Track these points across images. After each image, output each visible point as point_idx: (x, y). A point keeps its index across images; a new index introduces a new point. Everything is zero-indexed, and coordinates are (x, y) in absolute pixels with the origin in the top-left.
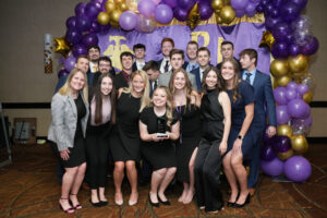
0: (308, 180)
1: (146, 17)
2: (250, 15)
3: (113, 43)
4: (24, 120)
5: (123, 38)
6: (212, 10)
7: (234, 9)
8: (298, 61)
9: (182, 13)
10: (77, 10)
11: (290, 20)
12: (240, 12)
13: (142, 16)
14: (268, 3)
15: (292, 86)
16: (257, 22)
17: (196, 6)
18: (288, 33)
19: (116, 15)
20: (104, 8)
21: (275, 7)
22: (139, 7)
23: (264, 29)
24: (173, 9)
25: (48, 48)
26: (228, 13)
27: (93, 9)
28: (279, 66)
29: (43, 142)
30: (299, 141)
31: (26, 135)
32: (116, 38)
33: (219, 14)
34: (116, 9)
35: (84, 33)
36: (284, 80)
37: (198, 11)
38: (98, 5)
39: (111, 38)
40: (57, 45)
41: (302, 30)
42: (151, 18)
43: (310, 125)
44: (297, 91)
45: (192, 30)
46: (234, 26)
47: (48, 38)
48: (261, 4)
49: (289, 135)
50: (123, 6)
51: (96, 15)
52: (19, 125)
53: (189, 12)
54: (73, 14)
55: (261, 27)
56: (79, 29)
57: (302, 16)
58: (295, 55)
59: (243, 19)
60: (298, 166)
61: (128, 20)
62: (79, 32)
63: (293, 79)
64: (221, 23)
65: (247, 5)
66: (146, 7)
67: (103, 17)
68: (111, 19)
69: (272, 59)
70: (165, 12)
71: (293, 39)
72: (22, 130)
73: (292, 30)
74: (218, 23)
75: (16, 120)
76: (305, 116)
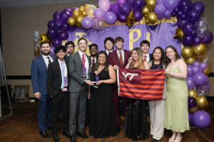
0: (209, 127)
1: (99, 20)
2: (168, 18)
4: (21, 87)
5: (84, 34)
6: (142, 15)
7: (157, 14)
8: (200, 48)
9: (123, 17)
10: (55, 16)
11: (194, 21)
12: (161, 16)
13: (96, 19)
14: (179, 10)
15: (196, 64)
16: (172, 22)
17: (131, 13)
18: (193, 30)
19: (80, 19)
20: (71, 15)
21: (183, 13)
22: (94, 14)
23: (177, 27)
24: (117, 15)
25: (36, 40)
26: (153, 17)
27: (65, 15)
28: (187, 51)
29: (33, 101)
30: (202, 101)
31: (23, 96)
32: (80, 34)
33: (147, 18)
34: (80, 15)
35: (59, 31)
36: (191, 60)
37: (133, 16)
38: (68, 13)
39: (77, 34)
40: (42, 39)
41: (202, 28)
42: (102, 21)
43: (209, 90)
44: (199, 67)
45: (130, 28)
46: (157, 25)
47: (37, 34)
48: (175, 11)
49: (195, 97)
50: (84, 13)
51: (67, 19)
52: (18, 90)
53: (127, 16)
54: (52, 19)
55: (175, 25)
56: (56, 28)
57: (202, 18)
58: (198, 44)
59: (163, 21)
60: (201, 118)
61: (87, 22)
62: (56, 31)
63: (197, 60)
64: (149, 23)
65: (165, 11)
66: (99, 13)
67: (71, 21)
68: (76, 22)
69: (182, 47)
70: (111, 17)
71: (196, 33)
72: (20, 94)
73: (195, 28)
74: (147, 23)
75: (16, 87)
76: (205, 83)
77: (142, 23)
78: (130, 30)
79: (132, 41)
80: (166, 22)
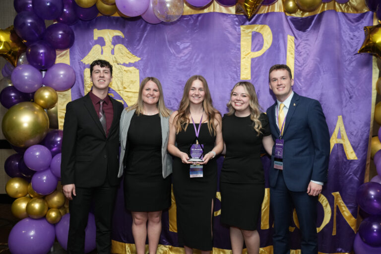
3: (101, 41)
5: (118, 33)
16: (350, 11)
35: (48, 23)
39: (97, 33)
46: (312, 17)
62: (40, 19)
74: (288, 11)
77: (277, 10)
78: (242, 28)
79: (247, 55)
80: (335, 10)
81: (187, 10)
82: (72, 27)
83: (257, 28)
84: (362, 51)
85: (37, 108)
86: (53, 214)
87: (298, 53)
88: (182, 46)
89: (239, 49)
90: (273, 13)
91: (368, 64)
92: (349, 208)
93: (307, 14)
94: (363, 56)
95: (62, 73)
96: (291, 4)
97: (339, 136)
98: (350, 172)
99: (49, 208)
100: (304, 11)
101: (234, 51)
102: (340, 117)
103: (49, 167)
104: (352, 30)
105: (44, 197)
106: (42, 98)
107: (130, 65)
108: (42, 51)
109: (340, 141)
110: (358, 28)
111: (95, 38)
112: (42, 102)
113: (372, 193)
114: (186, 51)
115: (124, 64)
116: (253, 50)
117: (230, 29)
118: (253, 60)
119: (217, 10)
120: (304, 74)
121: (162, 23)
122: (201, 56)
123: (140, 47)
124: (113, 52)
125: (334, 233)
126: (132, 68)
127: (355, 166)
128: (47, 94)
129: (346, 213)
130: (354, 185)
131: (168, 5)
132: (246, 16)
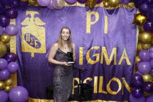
3: (29, 16)
5: (36, 13)
35: (7, 7)
46: (114, 9)
77: (101, 6)
78: (87, 12)
79: (89, 23)
80: (123, 7)
81: (66, 4)
82: (17, 9)
83: (93, 13)
84: (133, 23)
85: (2, 43)
86: (8, 88)
87: (109, 23)
88: (63, 19)
89: (86, 21)
90: (99, 7)
91: (135, 28)
92: (128, 84)
93: (112, 8)
94: (133, 25)
95: (12, 28)
96: (106, 4)
97: (124, 56)
98: (128, 70)
99: (6, 85)
100: (112, 7)
101: (84, 22)
102: (125, 48)
103: (6, 68)
104: (129, 15)
105: (4, 81)
106: (4, 39)
107: (41, 26)
108: (4, 19)
109: (125, 58)
110: (131, 15)
111: (27, 14)
112: (3, 40)
113: (137, 78)
114: (64, 21)
115: (39, 26)
116: (91, 21)
117: (83, 13)
118: (91, 25)
119: (78, 5)
120: (111, 31)
121: (55, 9)
122: (71, 23)
123: (46, 19)
124: (34, 20)
125: (123, 94)
126: (42, 27)
127: (130, 68)
128: (6, 37)
129: (127, 86)
130: (130, 75)
131: (58, 2)
132: (90, 8)
